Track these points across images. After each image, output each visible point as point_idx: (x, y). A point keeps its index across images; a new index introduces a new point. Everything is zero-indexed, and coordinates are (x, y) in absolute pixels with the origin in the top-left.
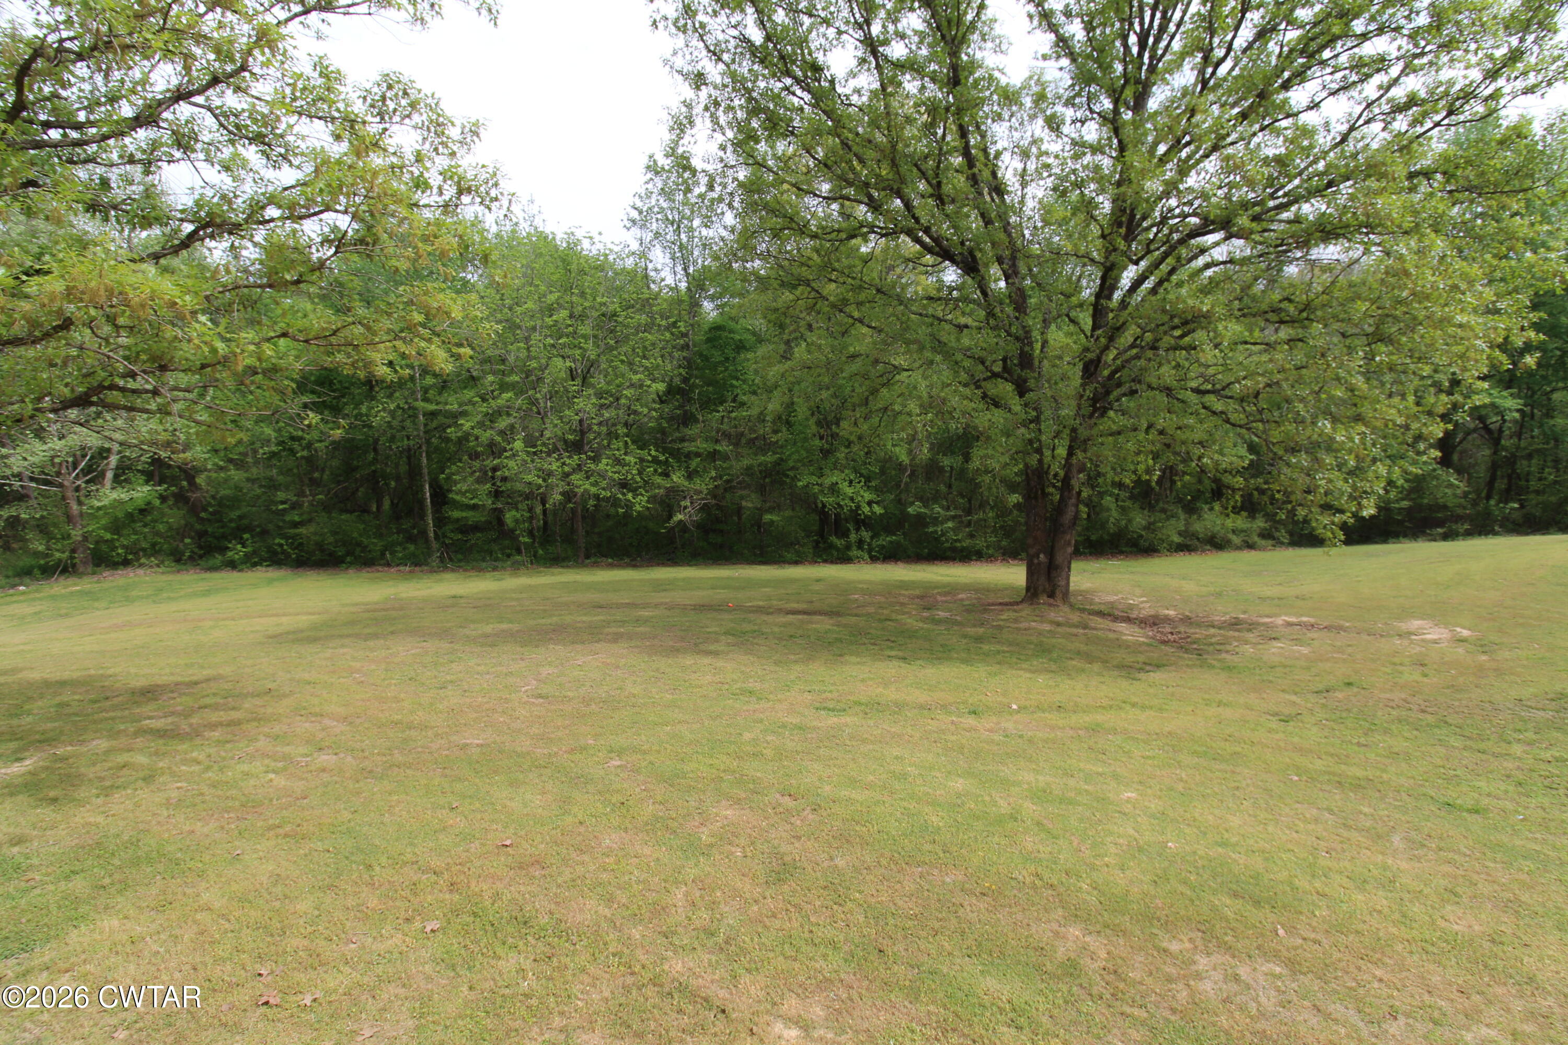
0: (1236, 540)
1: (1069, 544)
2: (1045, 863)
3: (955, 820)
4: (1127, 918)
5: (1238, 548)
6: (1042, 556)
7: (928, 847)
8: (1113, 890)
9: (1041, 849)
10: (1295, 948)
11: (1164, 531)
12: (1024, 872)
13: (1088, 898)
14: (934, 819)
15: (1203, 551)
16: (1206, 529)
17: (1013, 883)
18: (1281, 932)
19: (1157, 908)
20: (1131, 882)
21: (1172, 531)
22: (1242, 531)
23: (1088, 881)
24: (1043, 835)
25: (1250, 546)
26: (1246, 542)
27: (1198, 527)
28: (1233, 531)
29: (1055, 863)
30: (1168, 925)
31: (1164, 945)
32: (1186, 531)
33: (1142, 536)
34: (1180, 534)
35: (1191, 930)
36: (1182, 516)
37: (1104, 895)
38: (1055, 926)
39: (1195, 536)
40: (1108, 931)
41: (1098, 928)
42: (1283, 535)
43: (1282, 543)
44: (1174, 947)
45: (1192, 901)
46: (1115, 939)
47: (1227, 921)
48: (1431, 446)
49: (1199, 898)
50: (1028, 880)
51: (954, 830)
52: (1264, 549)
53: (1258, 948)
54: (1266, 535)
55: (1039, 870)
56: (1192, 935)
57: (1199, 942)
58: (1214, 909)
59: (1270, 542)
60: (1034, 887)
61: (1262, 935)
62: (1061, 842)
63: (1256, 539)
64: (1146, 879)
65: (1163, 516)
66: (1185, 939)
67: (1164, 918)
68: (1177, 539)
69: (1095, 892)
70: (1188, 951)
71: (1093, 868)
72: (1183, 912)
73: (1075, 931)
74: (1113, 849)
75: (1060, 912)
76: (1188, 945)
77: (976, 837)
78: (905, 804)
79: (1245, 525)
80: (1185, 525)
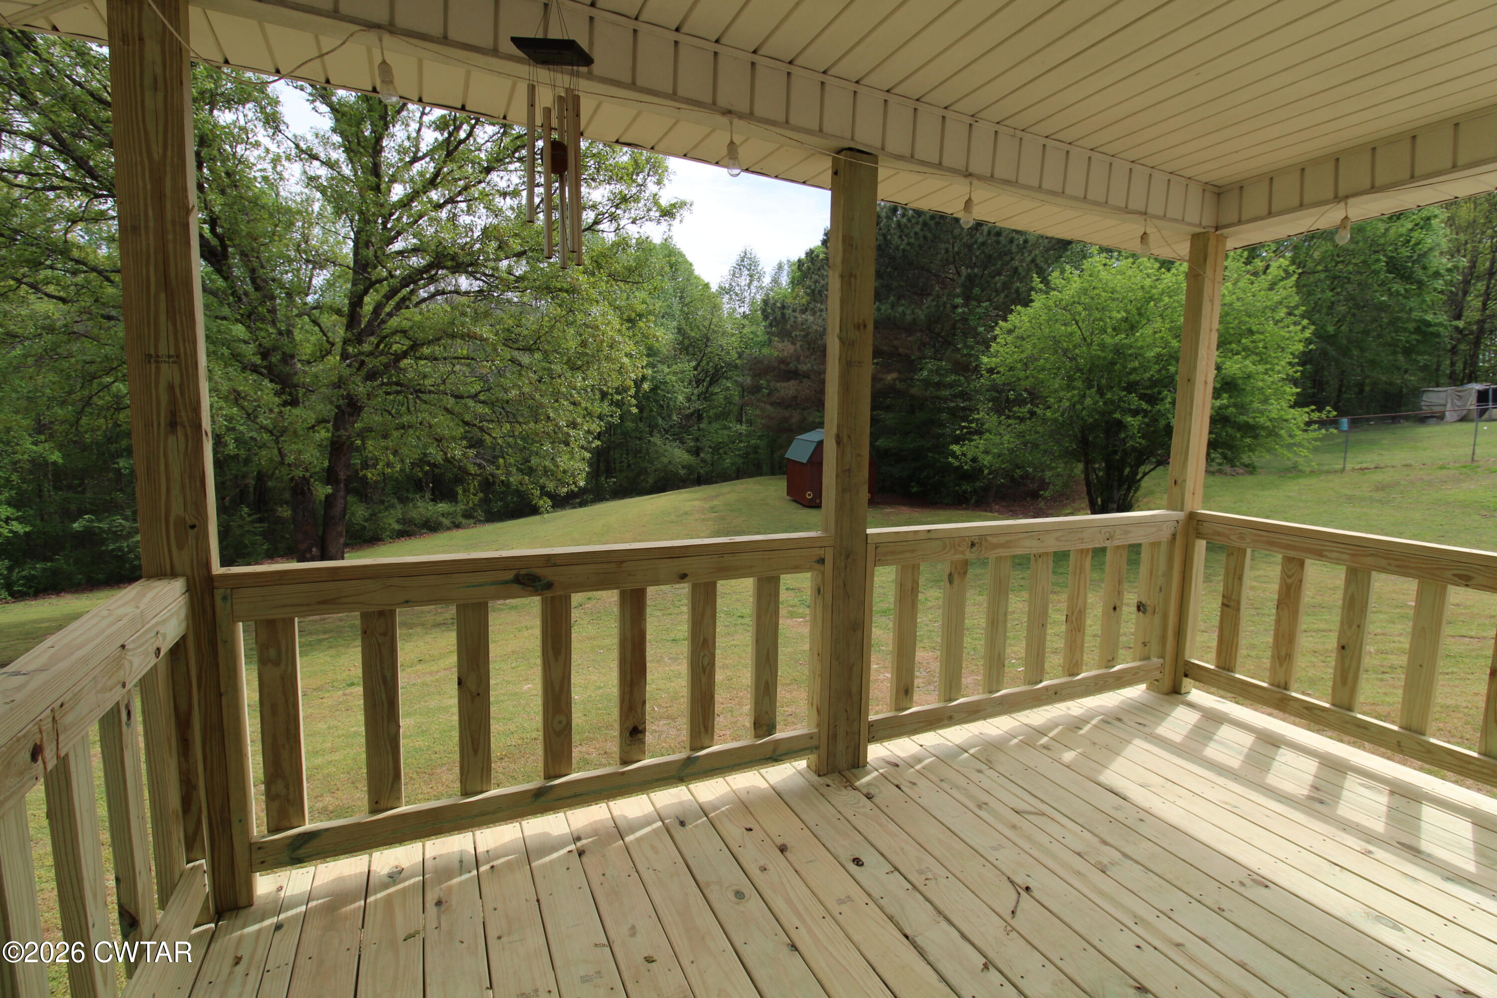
0: (446, 522)
5: (449, 529)
6: (314, 550)
11: (385, 520)
15: (421, 534)
16: (421, 515)
21: (391, 520)
22: (449, 514)
25: (458, 526)
26: (453, 523)
27: (414, 514)
28: (443, 515)
32: (403, 519)
33: (365, 527)
34: (398, 522)
36: (399, 506)
39: (411, 522)
42: (480, 514)
43: (480, 521)
52: (467, 527)
54: (468, 515)
59: (472, 521)
63: (461, 519)
65: (382, 507)
68: (397, 527)
79: (452, 509)
80: (403, 514)
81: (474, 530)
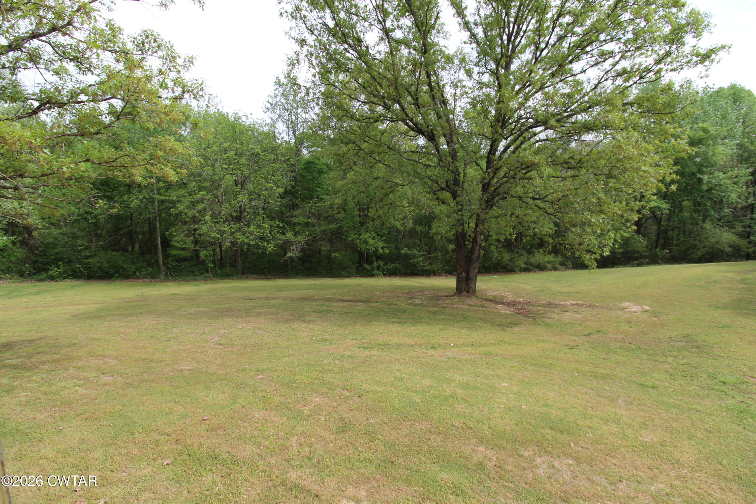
0: (549, 266)
1: (476, 268)
2: (467, 418)
3: (426, 399)
4: (505, 441)
5: (550, 270)
6: (463, 273)
7: (413, 412)
8: (498, 429)
9: (466, 411)
10: (579, 452)
11: (518, 262)
12: (458, 422)
13: (487, 433)
14: (416, 399)
15: (535, 271)
16: (536, 261)
17: (453, 427)
18: (572, 445)
19: (518, 436)
20: (506, 424)
21: (521, 262)
22: (552, 262)
23: (487, 425)
24: (466, 405)
25: (555, 269)
26: (554, 267)
27: (532, 260)
28: (548, 262)
29: (472, 417)
30: (523, 444)
31: (522, 453)
32: (528, 262)
33: (508, 264)
34: (525, 263)
35: (533, 446)
36: (526, 255)
37: (494, 431)
38: (472, 447)
39: (531, 264)
40: (497, 448)
41: (492, 446)
42: (569, 264)
43: (569, 268)
44: (526, 454)
45: (533, 432)
46: (499, 451)
47: (549, 441)
48: (633, 224)
49: (536, 430)
50: (460, 426)
51: (425, 403)
52: (561, 270)
53: (563, 452)
54: (562, 264)
55: (465, 421)
56: (533, 448)
57: (537, 451)
58: (543, 436)
59: (564, 267)
60: (463, 429)
61: (564, 447)
62: (474, 407)
63: (558, 266)
64: (513, 423)
65: (517, 255)
66: (530, 450)
67: (521, 441)
68: (523, 266)
69: (490, 430)
70: (532, 455)
71: (489, 419)
72: (529, 438)
73: (481, 449)
74: (498, 410)
75: (475, 440)
76: (532, 453)
77: (435, 407)
78: (402, 392)
79: (553, 260)
80: (527, 259)
81: (564, 272)
